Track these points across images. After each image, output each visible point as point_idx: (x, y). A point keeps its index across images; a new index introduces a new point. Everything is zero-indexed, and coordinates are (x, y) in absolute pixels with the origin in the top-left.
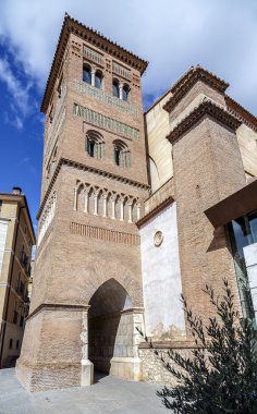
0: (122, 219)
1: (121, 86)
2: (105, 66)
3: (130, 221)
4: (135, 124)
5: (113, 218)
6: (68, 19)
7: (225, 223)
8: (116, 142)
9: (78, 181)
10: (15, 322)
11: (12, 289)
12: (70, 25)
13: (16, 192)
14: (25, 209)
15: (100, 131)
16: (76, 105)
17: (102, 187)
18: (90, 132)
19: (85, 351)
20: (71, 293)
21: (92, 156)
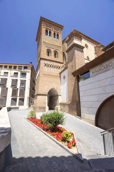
0: (56, 72)
1: (56, 34)
2: (51, 29)
3: (58, 73)
4: (60, 45)
5: (54, 72)
6: (41, 17)
7: (77, 76)
8: (54, 51)
9: (45, 63)
10: (32, 97)
11: (31, 89)
12: (42, 19)
13: (31, 64)
14: (33, 68)
15: (50, 49)
16: (44, 42)
17: (51, 64)
18: (48, 49)
19: (47, 104)
20: (43, 91)
21: (48, 56)
